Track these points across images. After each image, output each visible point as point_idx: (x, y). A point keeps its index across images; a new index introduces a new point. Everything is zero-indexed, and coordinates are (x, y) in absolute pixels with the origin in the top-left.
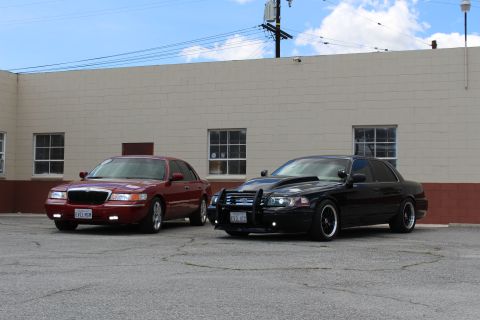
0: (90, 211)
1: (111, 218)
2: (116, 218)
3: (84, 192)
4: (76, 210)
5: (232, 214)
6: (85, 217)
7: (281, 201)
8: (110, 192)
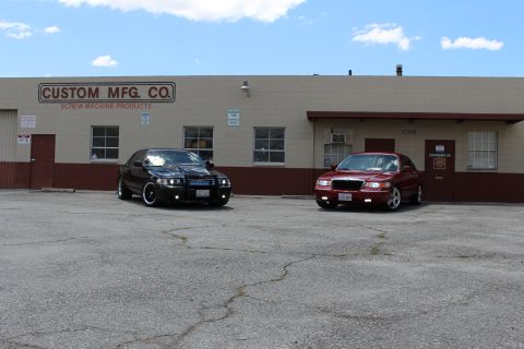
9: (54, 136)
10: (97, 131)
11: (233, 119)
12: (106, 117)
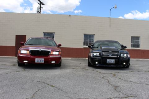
0: (43, 59)
1: (52, 62)
2: (54, 62)
3: (38, 51)
4: (36, 59)
5: (108, 60)
6: (40, 62)
7: (125, 55)
8: (50, 51)
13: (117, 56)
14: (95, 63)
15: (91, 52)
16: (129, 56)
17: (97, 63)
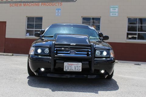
9: (5, 22)
10: (29, 19)
11: (114, 11)
12: (35, 11)
13: (88, 54)
14: (40, 69)
15: (33, 47)
16: (112, 56)
17: (43, 70)
